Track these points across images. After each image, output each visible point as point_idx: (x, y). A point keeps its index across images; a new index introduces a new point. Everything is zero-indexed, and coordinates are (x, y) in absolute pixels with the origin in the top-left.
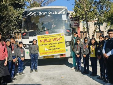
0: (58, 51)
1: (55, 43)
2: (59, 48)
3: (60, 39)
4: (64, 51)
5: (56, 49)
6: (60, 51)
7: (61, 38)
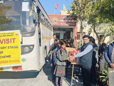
0: (7, 62)
1: (3, 48)
2: (9, 56)
3: (12, 40)
4: (19, 61)
5: (4, 57)
6: (10, 62)
7: (14, 39)
